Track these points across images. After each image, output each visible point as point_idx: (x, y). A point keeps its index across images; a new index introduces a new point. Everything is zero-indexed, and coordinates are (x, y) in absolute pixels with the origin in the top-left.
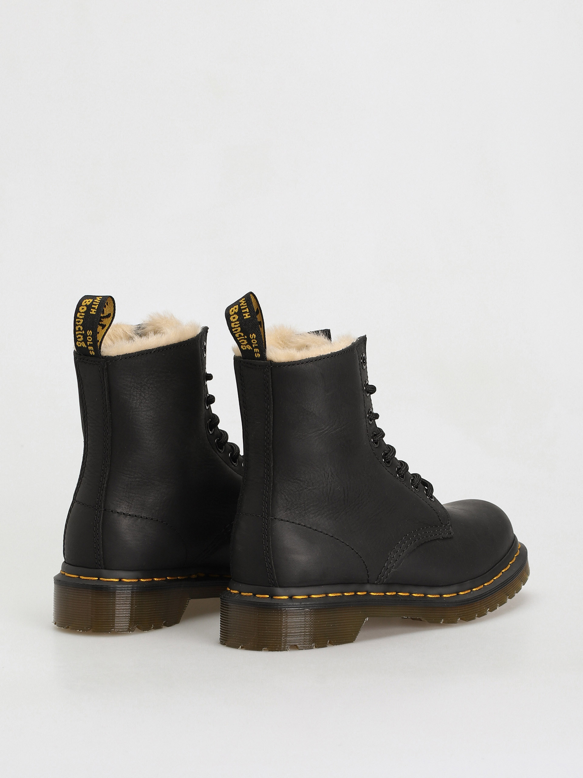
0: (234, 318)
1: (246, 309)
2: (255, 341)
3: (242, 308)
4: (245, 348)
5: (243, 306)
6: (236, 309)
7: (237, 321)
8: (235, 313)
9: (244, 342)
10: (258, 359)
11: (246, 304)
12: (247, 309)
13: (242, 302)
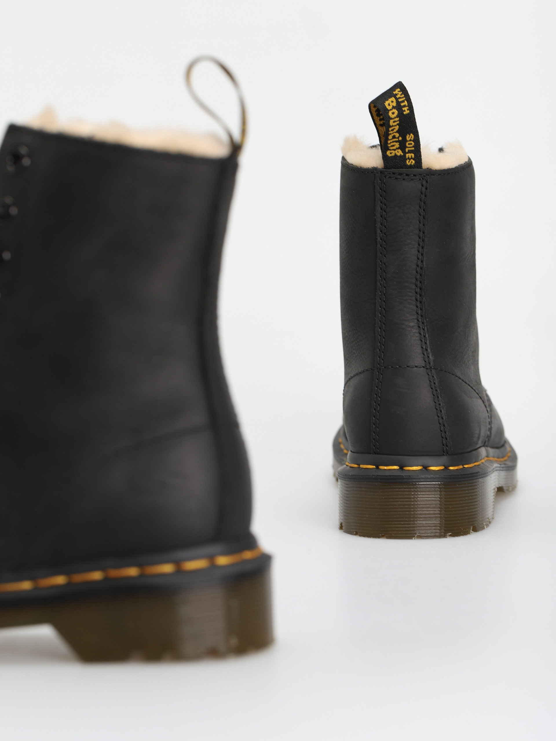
0: (393, 113)
1: (404, 102)
2: (411, 144)
3: (400, 100)
4: (393, 154)
5: (400, 98)
6: (392, 102)
7: (397, 117)
8: (394, 107)
9: (393, 146)
10: (411, 166)
11: (403, 96)
12: (406, 102)
13: (398, 94)
